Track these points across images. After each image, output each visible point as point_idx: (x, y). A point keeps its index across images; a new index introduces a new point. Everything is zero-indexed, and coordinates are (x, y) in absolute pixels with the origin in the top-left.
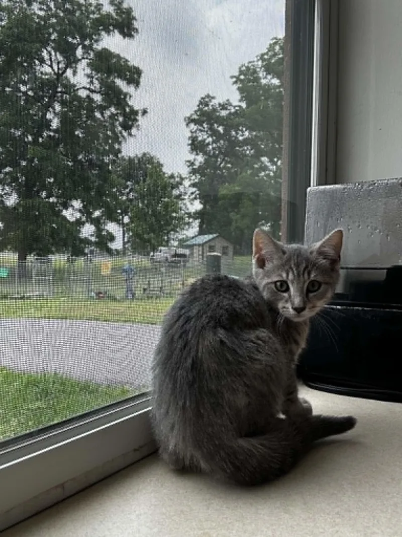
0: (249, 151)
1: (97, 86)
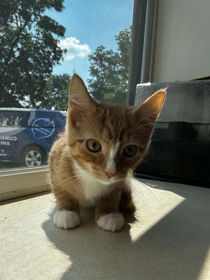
0: (120, 77)
1: (41, 36)
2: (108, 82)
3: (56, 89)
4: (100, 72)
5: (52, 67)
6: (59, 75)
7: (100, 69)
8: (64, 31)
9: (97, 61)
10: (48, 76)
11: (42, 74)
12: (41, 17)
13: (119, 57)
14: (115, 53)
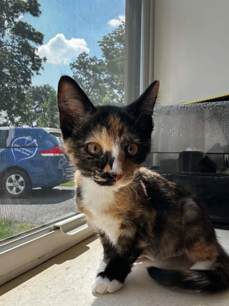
0: (107, 86)
1: (16, 44)
2: (94, 92)
3: (36, 102)
4: (84, 81)
5: (30, 78)
6: (39, 86)
7: (84, 78)
8: (42, 38)
9: (80, 69)
10: (27, 88)
11: (20, 85)
12: (15, 23)
13: (104, 65)
14: (99, 60)
